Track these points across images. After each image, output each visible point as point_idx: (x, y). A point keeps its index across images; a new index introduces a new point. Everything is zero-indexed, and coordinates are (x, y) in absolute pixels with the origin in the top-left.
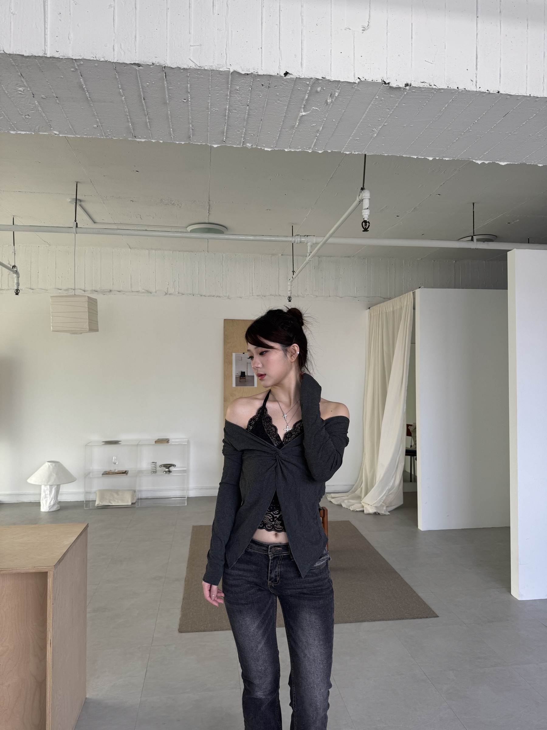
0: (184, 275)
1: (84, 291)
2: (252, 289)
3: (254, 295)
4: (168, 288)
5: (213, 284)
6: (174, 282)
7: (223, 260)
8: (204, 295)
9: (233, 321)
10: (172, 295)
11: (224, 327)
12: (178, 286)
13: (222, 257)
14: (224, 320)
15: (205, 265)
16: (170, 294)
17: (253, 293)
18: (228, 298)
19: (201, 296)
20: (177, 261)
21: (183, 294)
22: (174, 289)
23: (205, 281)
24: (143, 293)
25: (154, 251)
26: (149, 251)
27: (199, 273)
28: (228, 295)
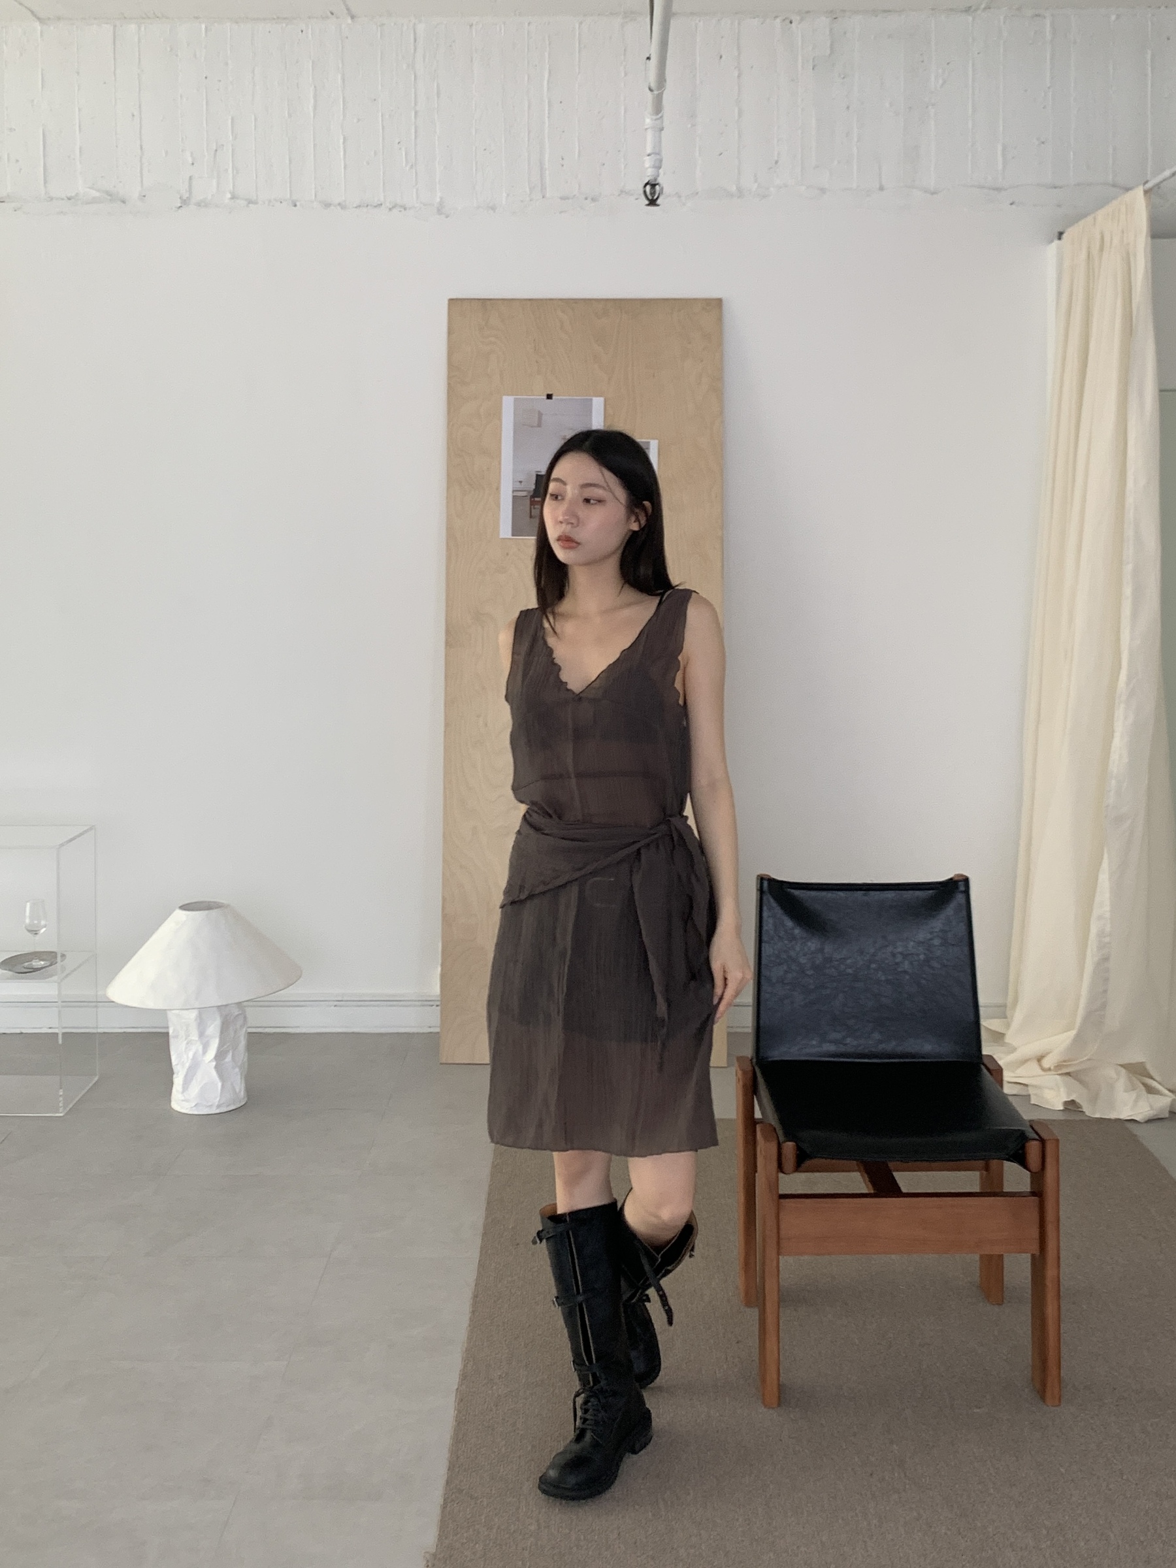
0: (256, 119)
2: (542, 169)
3: (548, 195)
4: (191, 178)
5: (375, 153)
6: (216, 150)
7: (415, 50)
8: (339, 204)
9: (486, 304)
10: (206, 206)
11: (450, 331)
12: (230, 170)
15: (339, 76)
16: (199, 204)
17: (543, 188)
18: (439, 211)
19: (327, 205)
20: (227, 64)
21: (250, 202)
22: (214, 182)
23: (342, 141)
24: (94, 201)
25: (133, 27)
26: (115, 26)
27: (315, 108)
28: (438, 200)
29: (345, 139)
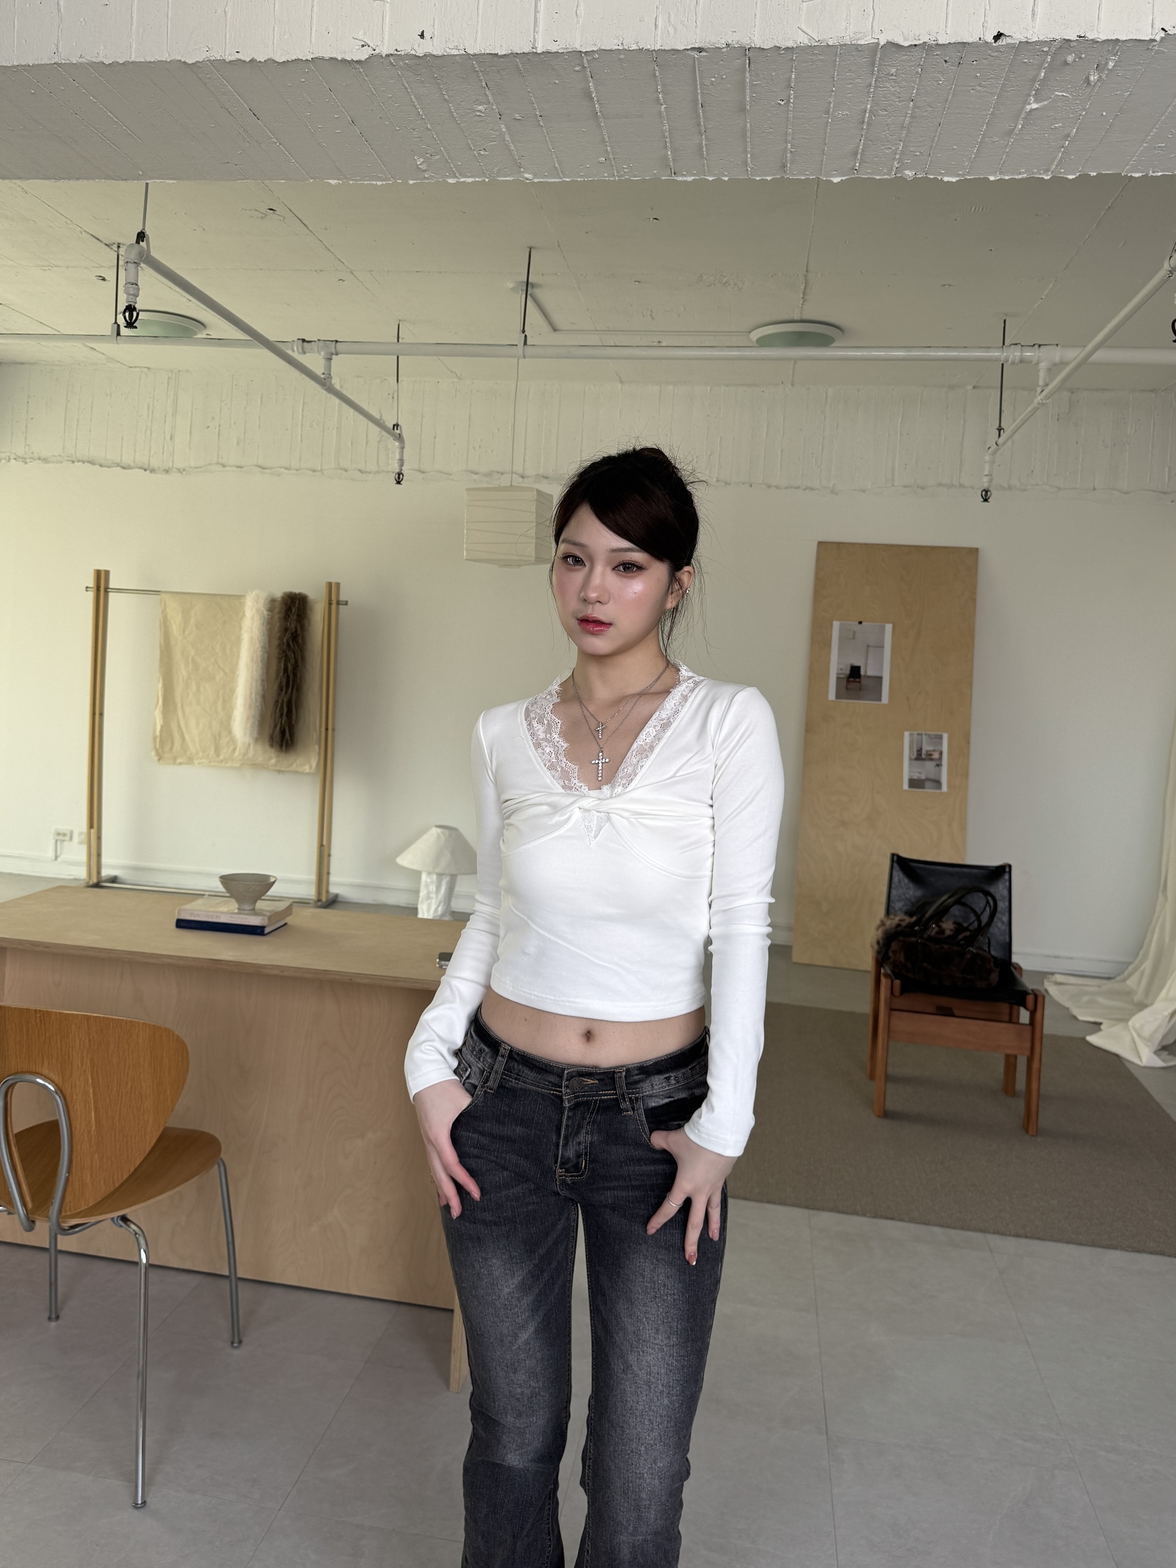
0: (733, 439)
1: (523, 477)
2: (893, 470)
3: (896, 485)
4: (695, 469)
5: (799, 461)
6: (710, 455)
7: (826, 403)
8: (775, 486)
9: (839, 545)
10: (703, 484)
11: (818, 560)
12: (717, 466)
13: (825, 397)
14: (820, 543)
15: (782, 419)
16: (698, 483)
17: (893, 481)
18: (832, 492)
19: (769, 487)
20: (720, 408)
21: (727, 483)
22: (708, 471)
23: (780, 452)
25: (671, 387)
26: (661, 387)
27: (767, 434)
28: (831, 485)
29: (782, 451)
